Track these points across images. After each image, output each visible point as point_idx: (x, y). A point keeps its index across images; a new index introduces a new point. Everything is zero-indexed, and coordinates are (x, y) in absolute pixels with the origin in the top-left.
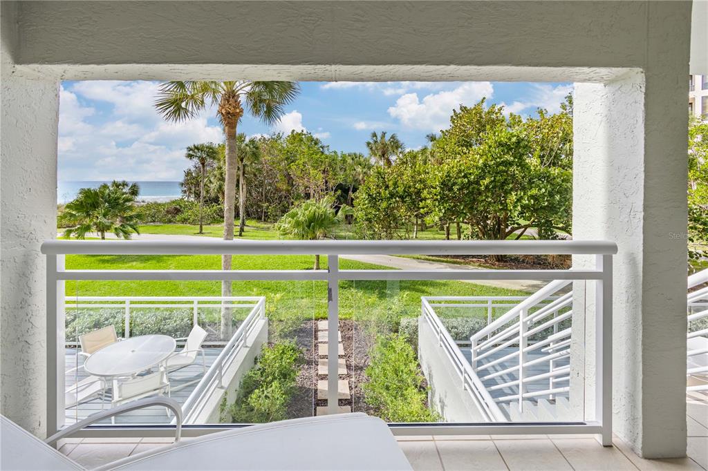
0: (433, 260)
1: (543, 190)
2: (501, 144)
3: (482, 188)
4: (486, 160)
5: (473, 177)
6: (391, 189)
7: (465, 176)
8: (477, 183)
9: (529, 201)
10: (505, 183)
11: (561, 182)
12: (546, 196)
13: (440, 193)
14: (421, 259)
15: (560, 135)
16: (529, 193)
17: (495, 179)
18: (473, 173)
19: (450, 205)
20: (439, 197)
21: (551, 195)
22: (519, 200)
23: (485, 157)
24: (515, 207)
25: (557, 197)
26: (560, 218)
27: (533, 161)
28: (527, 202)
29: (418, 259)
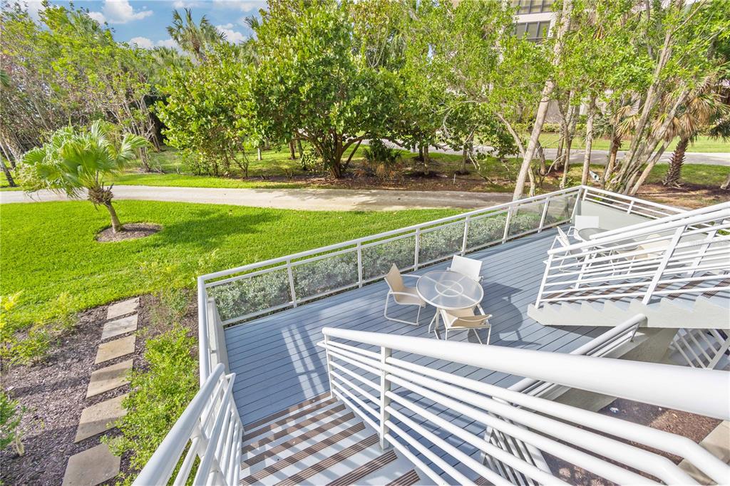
0: (273, 187)
1: (366, 99)
2: (318, 33)
3: (303, 98)
4: (303, 57)
5: (290, 83)
6: (197, 103)
7: (282, 82)
8: (296, 91)
9: (352, 113)
10: (327, 90)
11: (383, 88)
12: (368, 105)
13: (256, 107)
14: (260, 187)
15: (387, 22)
16: (352, 103)
17: (315, 85)
18: (290, 77)
19: (270, 123)
20: (256, 112)
21: (374, 104)
22: (342, 112)
23: (300, 51)
24: (338, 121)
25: (379, 107)
26: (382, 132)
27: (358, 60)
28: (350, 115)
29: (257, 187)
